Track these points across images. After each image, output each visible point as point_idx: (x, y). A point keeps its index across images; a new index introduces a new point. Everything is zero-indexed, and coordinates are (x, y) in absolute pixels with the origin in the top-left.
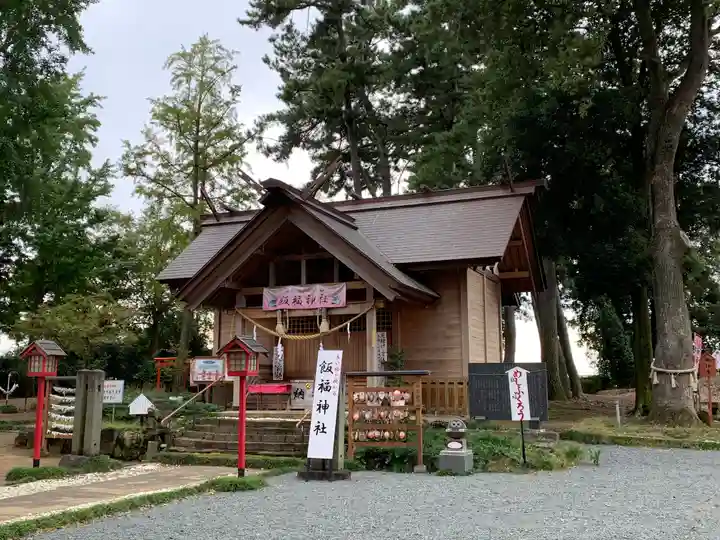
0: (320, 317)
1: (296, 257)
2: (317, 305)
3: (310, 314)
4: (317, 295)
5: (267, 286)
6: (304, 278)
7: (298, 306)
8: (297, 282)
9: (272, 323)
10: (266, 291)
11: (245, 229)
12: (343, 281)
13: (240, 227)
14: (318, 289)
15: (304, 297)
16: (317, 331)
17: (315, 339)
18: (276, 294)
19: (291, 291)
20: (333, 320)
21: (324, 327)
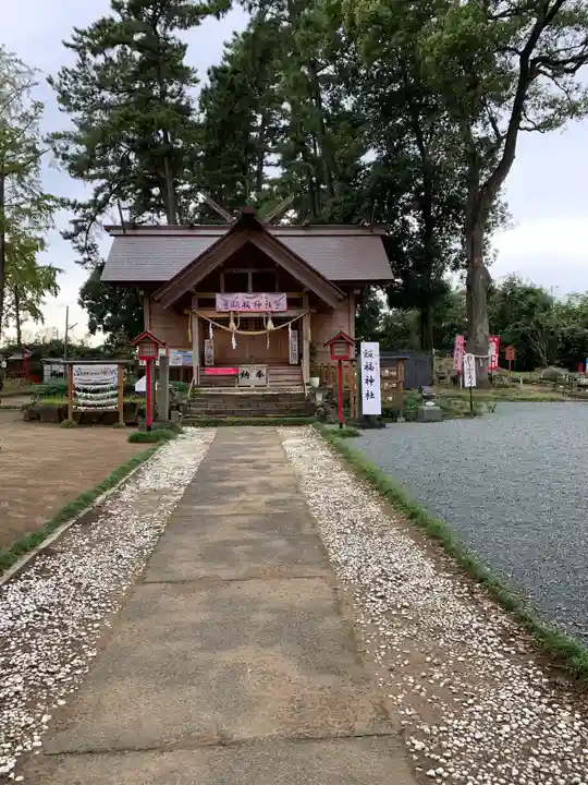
0: (267, 318)
1: (243, 271)
2: (263, 308)
3: (257, 315)
4: (263, 301)
5: (219, 292)
6: (250, 288)
7: (247, 309)
8: (244, 290)
9: (226, 322)
10: (218, 296)
11: (219, 242)
12: (283, 291)
13: (215, 240)
14: (263, 298)
15: (251, 302)
16: (264, 329)
17: (262, 335)
18: (228, 299)
19: (240, 297)
20: (277, 321)
21: (270, 326)
